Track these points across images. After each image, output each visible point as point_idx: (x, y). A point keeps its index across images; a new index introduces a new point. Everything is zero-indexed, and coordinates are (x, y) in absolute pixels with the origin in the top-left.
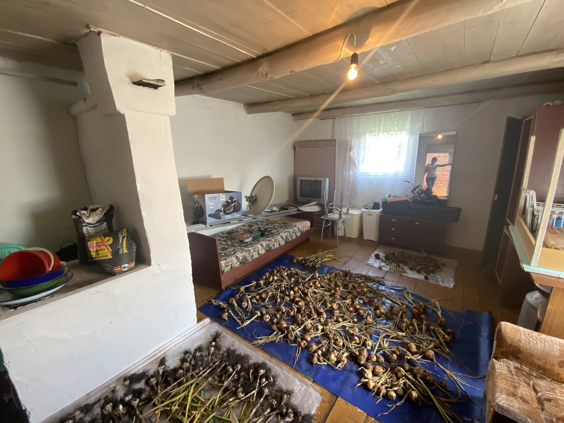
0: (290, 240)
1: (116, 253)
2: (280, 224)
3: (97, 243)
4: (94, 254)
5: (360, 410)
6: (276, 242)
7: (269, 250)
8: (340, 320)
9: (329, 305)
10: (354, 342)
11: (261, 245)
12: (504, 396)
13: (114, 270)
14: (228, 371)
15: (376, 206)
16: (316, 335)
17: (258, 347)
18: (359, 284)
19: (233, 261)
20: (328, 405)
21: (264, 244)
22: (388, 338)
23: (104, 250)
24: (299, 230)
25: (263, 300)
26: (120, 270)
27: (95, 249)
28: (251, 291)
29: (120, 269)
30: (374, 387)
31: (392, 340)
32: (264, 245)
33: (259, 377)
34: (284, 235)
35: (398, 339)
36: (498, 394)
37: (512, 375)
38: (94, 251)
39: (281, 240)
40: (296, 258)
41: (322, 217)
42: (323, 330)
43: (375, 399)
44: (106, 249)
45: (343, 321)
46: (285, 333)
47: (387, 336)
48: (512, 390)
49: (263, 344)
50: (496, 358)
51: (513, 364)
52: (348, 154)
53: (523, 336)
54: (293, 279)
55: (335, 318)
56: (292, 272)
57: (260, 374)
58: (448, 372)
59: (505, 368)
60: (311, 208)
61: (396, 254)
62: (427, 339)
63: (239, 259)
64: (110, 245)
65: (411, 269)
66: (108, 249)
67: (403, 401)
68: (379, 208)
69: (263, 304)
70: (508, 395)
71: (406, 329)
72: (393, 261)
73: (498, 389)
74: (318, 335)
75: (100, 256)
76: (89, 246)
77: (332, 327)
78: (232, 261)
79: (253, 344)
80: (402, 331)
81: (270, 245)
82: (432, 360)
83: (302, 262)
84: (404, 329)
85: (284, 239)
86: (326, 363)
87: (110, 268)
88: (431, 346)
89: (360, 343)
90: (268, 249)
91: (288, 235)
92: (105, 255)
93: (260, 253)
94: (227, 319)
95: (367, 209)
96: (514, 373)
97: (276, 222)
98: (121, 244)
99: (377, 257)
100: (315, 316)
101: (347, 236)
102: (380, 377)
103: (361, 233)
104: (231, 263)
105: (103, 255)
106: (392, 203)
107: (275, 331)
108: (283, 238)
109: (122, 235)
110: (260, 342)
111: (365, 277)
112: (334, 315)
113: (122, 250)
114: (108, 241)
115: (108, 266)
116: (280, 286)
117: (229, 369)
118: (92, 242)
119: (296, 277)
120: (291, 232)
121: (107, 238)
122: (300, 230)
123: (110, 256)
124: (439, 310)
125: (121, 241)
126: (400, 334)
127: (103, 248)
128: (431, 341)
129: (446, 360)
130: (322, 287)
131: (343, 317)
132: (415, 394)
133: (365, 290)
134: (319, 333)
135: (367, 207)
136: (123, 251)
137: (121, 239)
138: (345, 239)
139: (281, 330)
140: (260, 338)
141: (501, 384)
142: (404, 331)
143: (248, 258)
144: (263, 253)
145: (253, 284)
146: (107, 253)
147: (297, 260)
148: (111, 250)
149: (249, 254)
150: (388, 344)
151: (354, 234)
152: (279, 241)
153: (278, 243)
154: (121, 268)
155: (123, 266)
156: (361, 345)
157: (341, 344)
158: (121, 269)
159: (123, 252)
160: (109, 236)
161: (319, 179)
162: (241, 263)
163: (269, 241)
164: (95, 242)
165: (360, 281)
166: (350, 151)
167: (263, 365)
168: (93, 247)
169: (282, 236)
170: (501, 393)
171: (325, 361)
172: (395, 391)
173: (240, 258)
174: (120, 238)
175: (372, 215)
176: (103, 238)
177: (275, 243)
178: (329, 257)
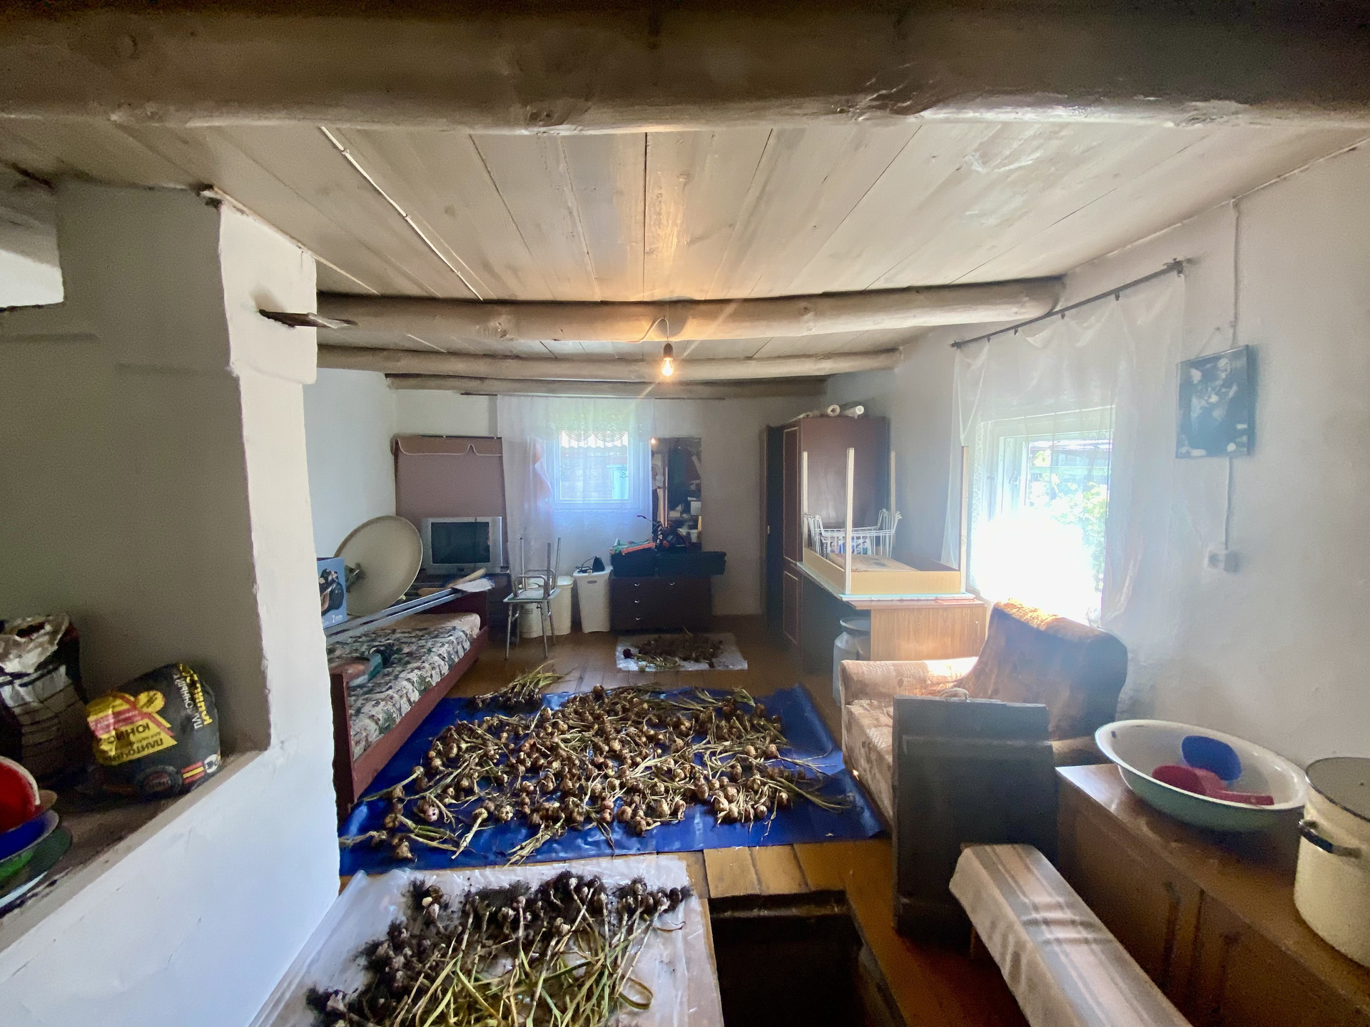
0: (457, 660)
1: (183, 729)
2: (409, 632)
3: (116, 715)
4: (110, 749)
5: (737, 848)
6: (433, 668)
7: (426, 690)
8: (638, 759)
9: (607, 748)
10: (677, 779)
11: (409, 680)
12: (873, 729)
13: (185, 776)
14: (506, 916)
15: (598, 566)
16: (616, 797)
17: (525, 863)
18: (631, 701)
19: (368, 728)
20: (698, 866)
21: (414, 676)
22: (715, 756)
23: (147, 727)
24: (466, 635)
25: (470, 791)
26: (203, 774)
27: (113, 733)
28: (424, 787)
29: (202, 769)
30: (739, 813)
31: (720, 756)
32: (415, 680)
33: (573, 892)
34: (443, 651)
35: (726, 752)
36: (868, 731)
37: (868, 711)
38: (112, 739)
39: (442, 663)
40: (478, 698)
41: (506, 600)
42: (622, 786)
43: (746, 828)
44: (151, 725)
45: (643, 760)
46: (562, 818)
47: (713, 754)
48: (875, 722)
49: (532, 852)
50: (849, 703)
51: (865, 702)
52: (531, 467)
53: (864, 668)
54: (505, 735)
55: (630, 761)
56: (492, 724)
57: (572, 887)
58: (798, 761)
59: (860, 708)
60: (476, 584)
61: (652, 642)
62: (758, 738)
63: (379, 720)
64: (160, 713)
65: (685, 659)
66: (159, 724)
67: (775, 813)
68: (603, 569)
69: (473, 798)
70: (876, 727)
71: (729, 736)
72: (656, 654)
73: (865, 728)
74: (619, 795)
75: (135, 747)
76: (93, 728)
77: (635, 775)
78: (365, 729)
79: (511, 864)
80: (728, 741)
81: (425, 678)
82: (776, 757)
83: (499, 700)
84: (727, 736)
85: (447, 659)
86: (659, 824)
87: (170, 775)
88: (767, 742)
89: (686, 777)
90: (423, 688)
91: (451, 649)
92: (151, 741)
93: (412, 700)
94: (410, 855)
95: (585, 572)
96: (869, 709)
97: (394, 632)
98: (189, 705)
99: (627, 655)
100: (596, 772)
101: (556, 633)
102: (736, 802)
103: (576, 623)
104: (364, 734)
105: (144, 743)
106: (630, 555)
107: (540, 825)
108: (443, 659)
109: (186, 681)
110: (525, 852)
111: (632, 689)
112: (625, 758)
113: (200, 718)
114: (150, 701)
115: (164, 772)
116: (486, 754)
117: (508, 913)
118: (101, 715)
119: (508, 730)
120: (455, 641)
121: (143, 697)
122: (469, 636)
123: (169, 742)
124: (750, 700)
125: (187, 696)
126: (727, 743)
127: (140, 723)
128: (763, 737)
129: (789, 751)
130: (570, 728)
131: (640, 754)
132: (784, 795)
133: (645, 706)
134: (619, 793)
135: (583, 569)
136: (203, 721)
137: (185, 689)
138: (554, 641)
139: (551, 818)
140: (519, 847)
141: (866, 722)
142: (728, 738)
143: (394, 715)
144: (417, 700)
145: (418, 772)
146: (159, 733)
147: (483, 701)
148: (169, 726)
149: (394, 705)
150: (719, 762)
151: (564, 627)
152: (439, 666)
153: (438, 670)
154: (204, 767)
155: (207, 761)
156: (688, 779)
157: (663, 789)
158: (205, 771)
159: (203, 723)
160: (148, 689)
161: (480, 519)
162: (382, 730)
163: (419, 668)
164: (110, 711)
165: (630, 696)
166: (535, 462)
167: (565, 876)
168: (108, 726)
169: (440, 654)
170: (870, 729)
171: (655, 822)
172: (763, 804)
173: (381, 719)
174: (181, 688)
175: (595, 582)
176: (132, 699)
177: (433, 672)
178: (546, 678)
